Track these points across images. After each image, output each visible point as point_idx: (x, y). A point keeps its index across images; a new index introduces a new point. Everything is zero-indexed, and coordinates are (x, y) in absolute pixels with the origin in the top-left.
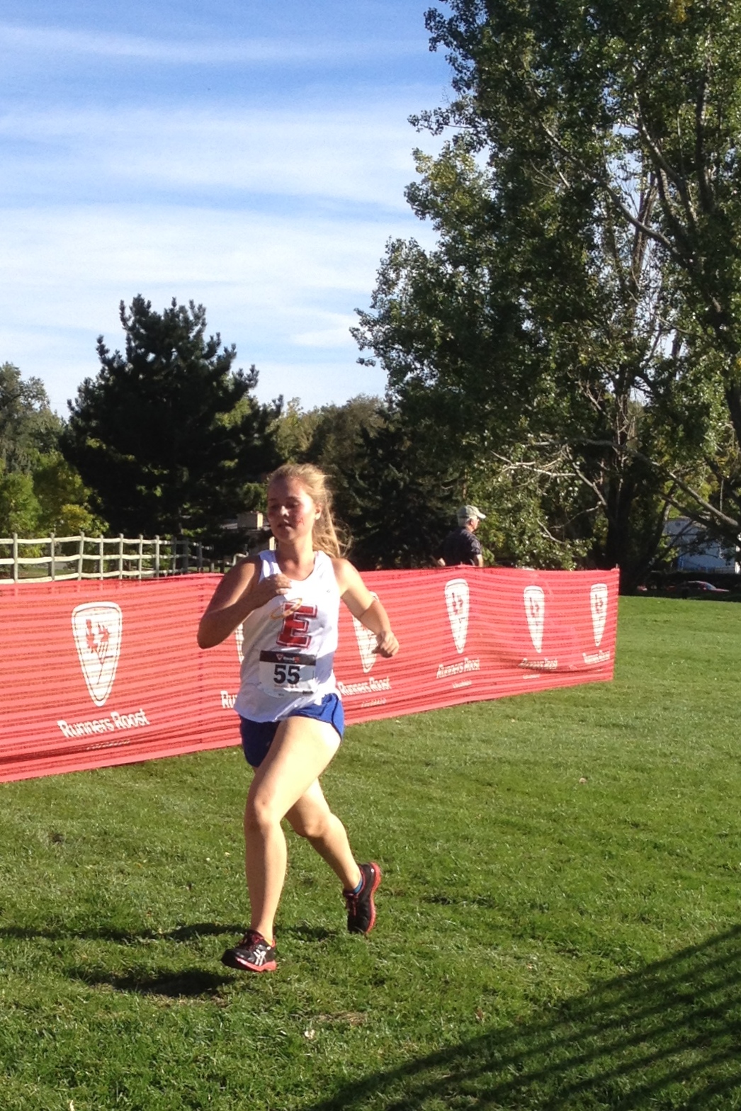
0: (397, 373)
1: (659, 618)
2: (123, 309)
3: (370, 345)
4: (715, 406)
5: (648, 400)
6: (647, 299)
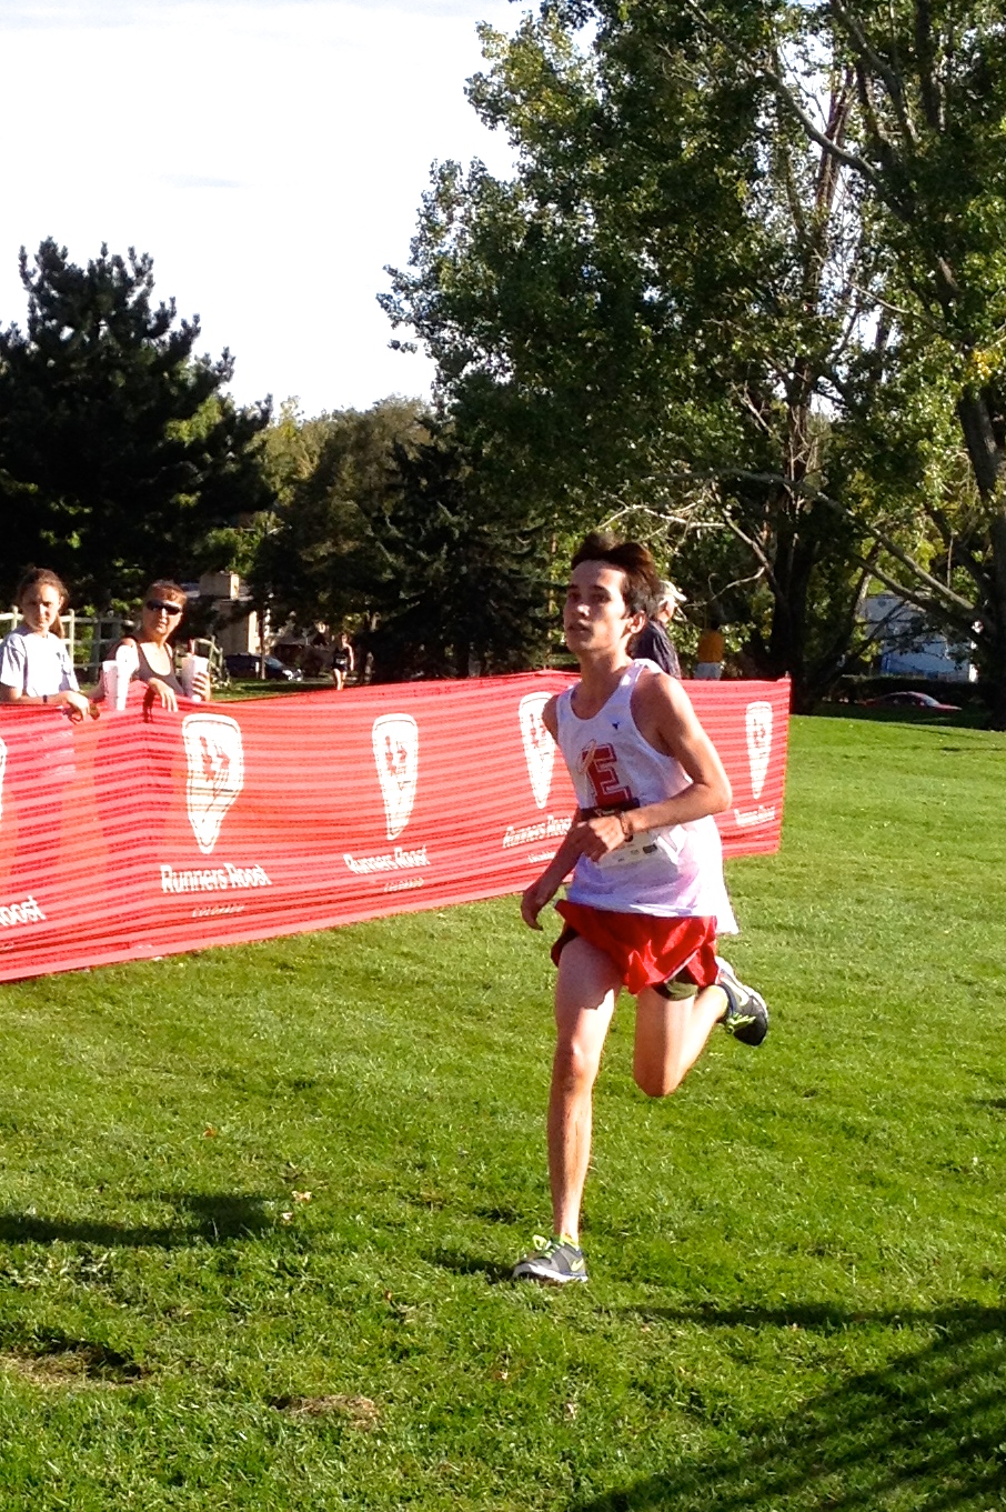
0: (450, 364)
1: (852, 751)
2: (23, 258)
3: (409, 320)
4: (942, 424)
5: (839, 413)
6: (838, 257)
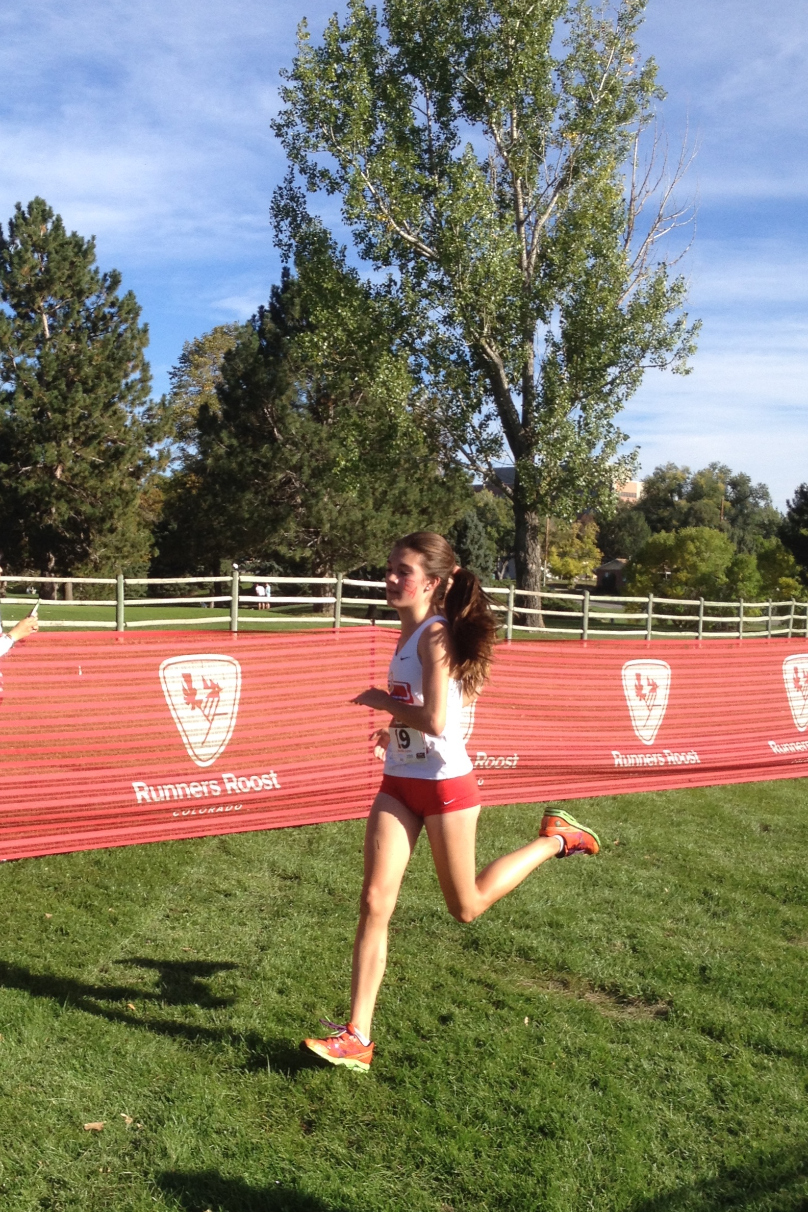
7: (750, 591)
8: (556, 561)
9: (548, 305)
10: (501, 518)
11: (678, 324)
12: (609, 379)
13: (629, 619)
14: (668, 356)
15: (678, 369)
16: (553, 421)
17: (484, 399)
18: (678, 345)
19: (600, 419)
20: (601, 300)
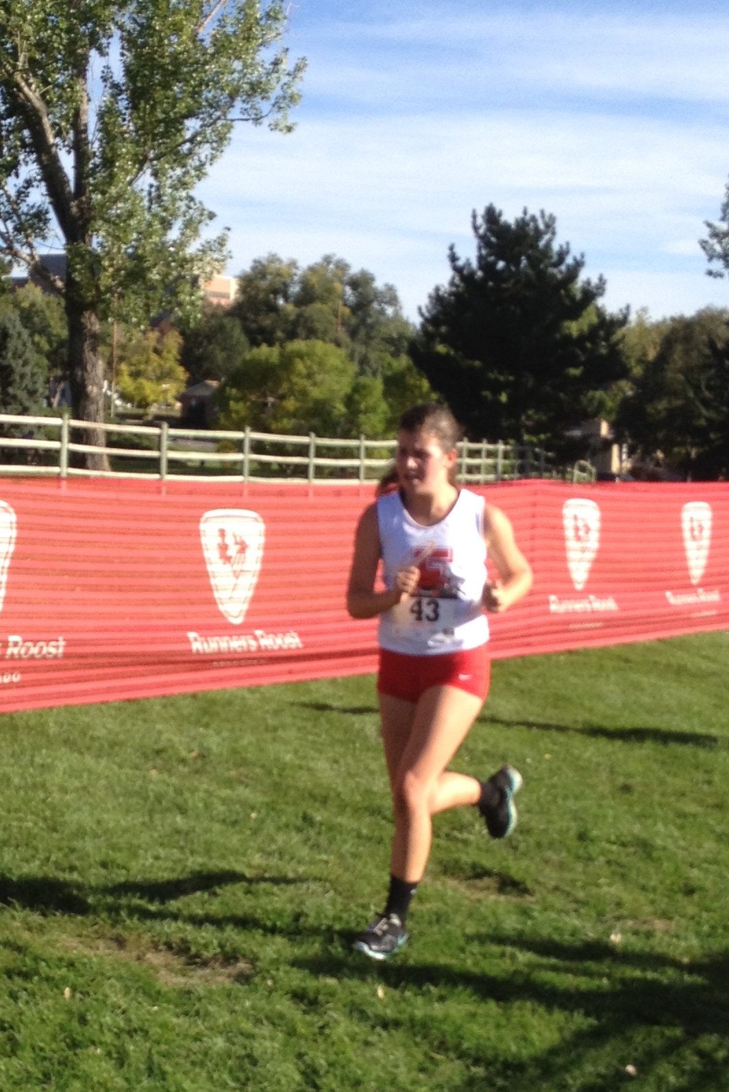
2: (475, 217)
3: (720, 257)
7: (374, 426)
8: (127, 382)
9: (105, 30)
10: (52, 323)
11: (276, 63)
12: (188, 135)
13: (223, 462)
14: (265, 106)
15: (277, 125)
16: (113, 191)
17: (21, 157)
18: (276, 92)
19: (177, 189)
20: (175, 25)
